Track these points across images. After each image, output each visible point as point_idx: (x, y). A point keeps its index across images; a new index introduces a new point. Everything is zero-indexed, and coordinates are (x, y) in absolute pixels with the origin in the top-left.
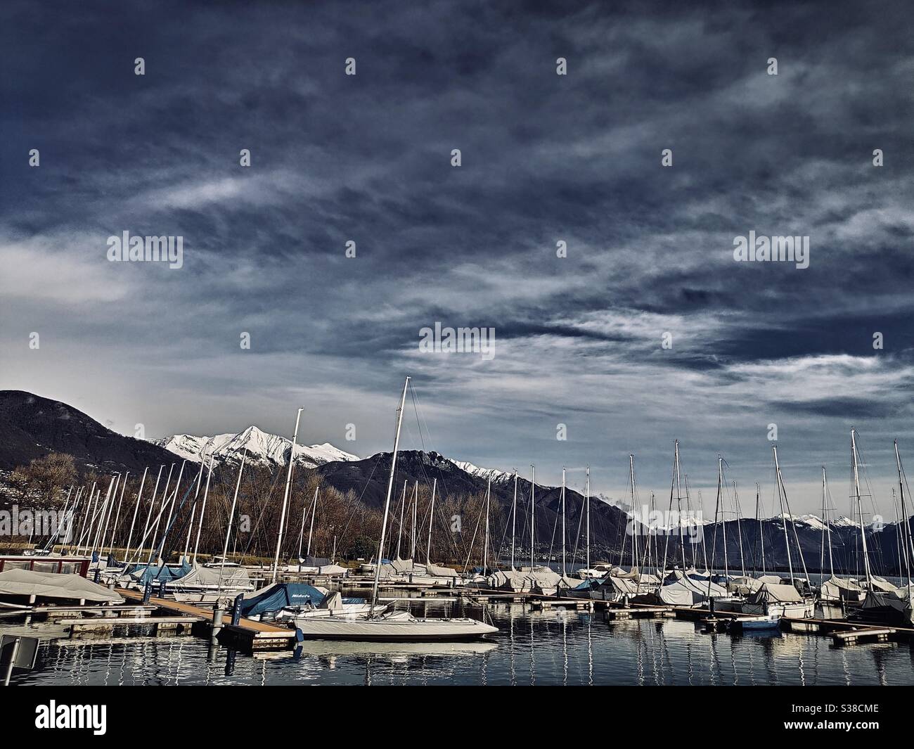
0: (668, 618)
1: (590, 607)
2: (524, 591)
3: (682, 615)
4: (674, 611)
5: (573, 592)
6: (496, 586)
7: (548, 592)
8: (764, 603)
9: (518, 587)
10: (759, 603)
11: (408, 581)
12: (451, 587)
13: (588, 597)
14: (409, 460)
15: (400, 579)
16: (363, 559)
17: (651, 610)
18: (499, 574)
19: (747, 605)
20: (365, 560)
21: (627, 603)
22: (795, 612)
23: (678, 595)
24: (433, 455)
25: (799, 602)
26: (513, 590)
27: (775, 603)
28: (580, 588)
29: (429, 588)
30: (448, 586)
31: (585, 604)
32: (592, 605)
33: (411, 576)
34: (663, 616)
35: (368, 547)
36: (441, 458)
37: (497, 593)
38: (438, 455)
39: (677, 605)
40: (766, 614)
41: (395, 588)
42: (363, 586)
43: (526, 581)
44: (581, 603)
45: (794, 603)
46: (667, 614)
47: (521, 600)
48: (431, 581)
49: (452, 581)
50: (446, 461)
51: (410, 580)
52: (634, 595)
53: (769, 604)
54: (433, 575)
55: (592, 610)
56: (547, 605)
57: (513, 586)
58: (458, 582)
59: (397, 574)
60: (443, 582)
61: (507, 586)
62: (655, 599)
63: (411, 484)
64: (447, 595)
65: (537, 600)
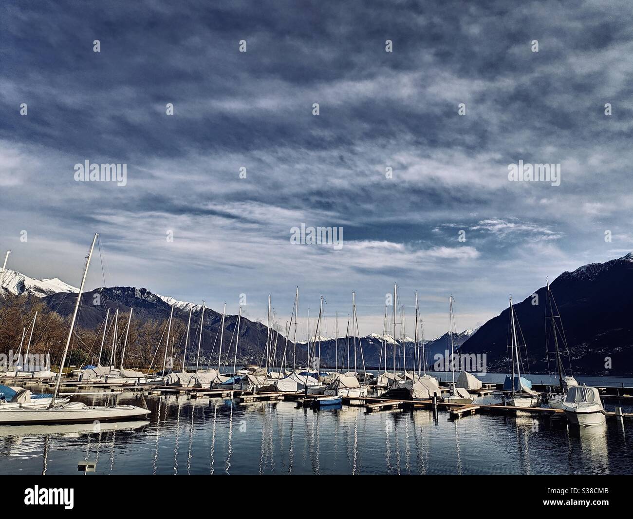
0: (279, 400)
1: (231, 395)
2: (190, 386)
3: (288, 398)
4: (283, 395)
5: (222, 386)
6: (170, 383)
7: (206, 386)
8: (336, 388)
9: (185, 383)
10: (334, 389)
11: (104, 382)
12: (136, 385)
13: (231, 389)
14: (124, 294)
15: (98, 380)
16: (75, 366)
17: (269, 395)
18: (173, 375)
19: (327, 390)
20: (77, 367)
21: (255, 391)
22: (354, 394)
23: (288, 385)
24: (143, 291)
25: (358, 388)
26: (181, 386)
27: (343, 388)
28: (227, 383)
29: (119, 386)
30: (134, 385)
31: (228, 393)
32: (232, 394)
33: (107, 378)
34: (276, 399)
35: (80, 358)
36: (149, 293)
37: (169, 388)
38: (148, 291)
39: (286, 392)
40: (336, 395)
41: (94, 387)
42: (68, 385)
43: (192, 379)
44: (226, 392)
45: (355, 388)
46: (279, 398)
47: (186, 392)
48: (123, 381)
49: (137, 380)
50: (154, 296)
51: (106, 381)
52: (262, 386)
53: (339, 389)
54: (124, 377)
55: (232, 397)
56: (200, 395)
57: (182, 382)
58: (142, 381)
59: (97, 376)
60: (131, 381)
61: (178, 384)
62: (274, 389)
63: (113, 312)
64: (133, 390)
65: (194, 392)
